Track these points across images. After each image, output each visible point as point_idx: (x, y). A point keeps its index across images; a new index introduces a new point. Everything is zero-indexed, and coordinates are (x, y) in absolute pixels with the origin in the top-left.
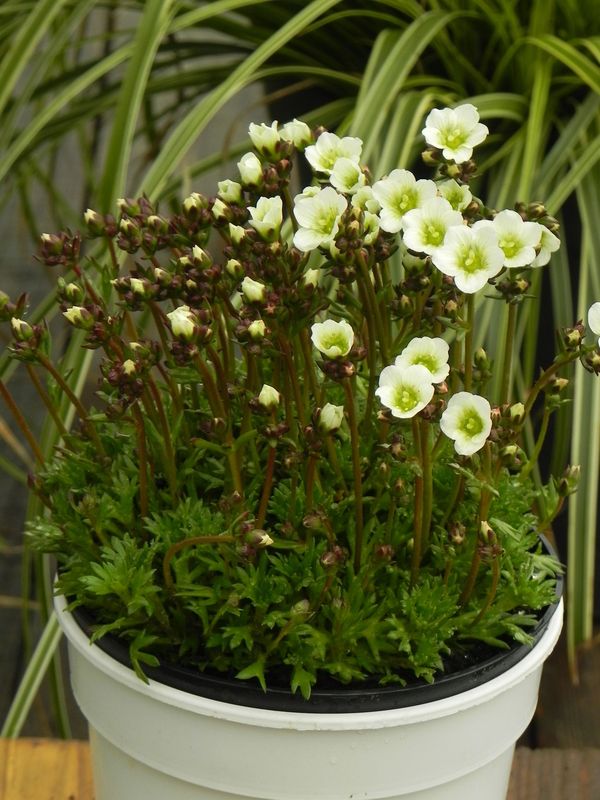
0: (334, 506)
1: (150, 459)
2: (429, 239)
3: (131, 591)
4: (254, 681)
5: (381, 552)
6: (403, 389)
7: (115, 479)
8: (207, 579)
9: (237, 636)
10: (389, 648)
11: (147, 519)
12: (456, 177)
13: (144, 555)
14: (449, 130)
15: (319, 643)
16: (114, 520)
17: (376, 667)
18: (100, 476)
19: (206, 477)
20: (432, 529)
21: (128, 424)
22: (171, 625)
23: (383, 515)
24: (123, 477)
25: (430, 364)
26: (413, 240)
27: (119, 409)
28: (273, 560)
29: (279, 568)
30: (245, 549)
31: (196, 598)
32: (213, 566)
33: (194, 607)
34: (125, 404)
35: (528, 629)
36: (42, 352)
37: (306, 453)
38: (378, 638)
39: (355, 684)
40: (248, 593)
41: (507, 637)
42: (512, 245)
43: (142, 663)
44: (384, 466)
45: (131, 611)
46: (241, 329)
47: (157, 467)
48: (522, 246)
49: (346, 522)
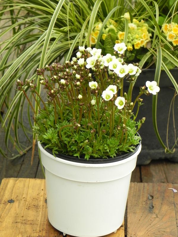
0: (94, 122)
1: (57, 113)
2: (114, 67)
3: (53, 138)
4: (77, 157)
5: (103, 131)
6: (107, 95)
7: (50, 117)
8: (68, 136)
9: (74, 148)
10: (105, 151)
11: (56, 125)
12: (121, 57)
13: (55, 131)
14: (119, 48)
15: (90, 149)
16: (50, 125)
17: (102, 155)
18: (47, 117)
19: (69, 117)
20: (114, 128)
21: (52, 104)
22: (61, 146)
23: (104, 125)
24: (52, 117)
25: (113, 91)
26: (111, 68)
27: (51, 101)
28: (81, 133)
29: (83, 134)
30: (75, 127)
31: (66, 140)
32: (69, 133)
33: (66, 142)
34: (52, 100)
35: (133, 149)
36: (36, 90)
37: (88, 110)
38: (103, 149)
39: (97, 158)
40: (76, 139)
41: (129, 150)
42: (131, 71)
43: (55, 153)
44: (105, 115)
45: (52, 142)
46: (75, 84)
47: (59, 115)
48: (133, 71)
49: (97, 126)
